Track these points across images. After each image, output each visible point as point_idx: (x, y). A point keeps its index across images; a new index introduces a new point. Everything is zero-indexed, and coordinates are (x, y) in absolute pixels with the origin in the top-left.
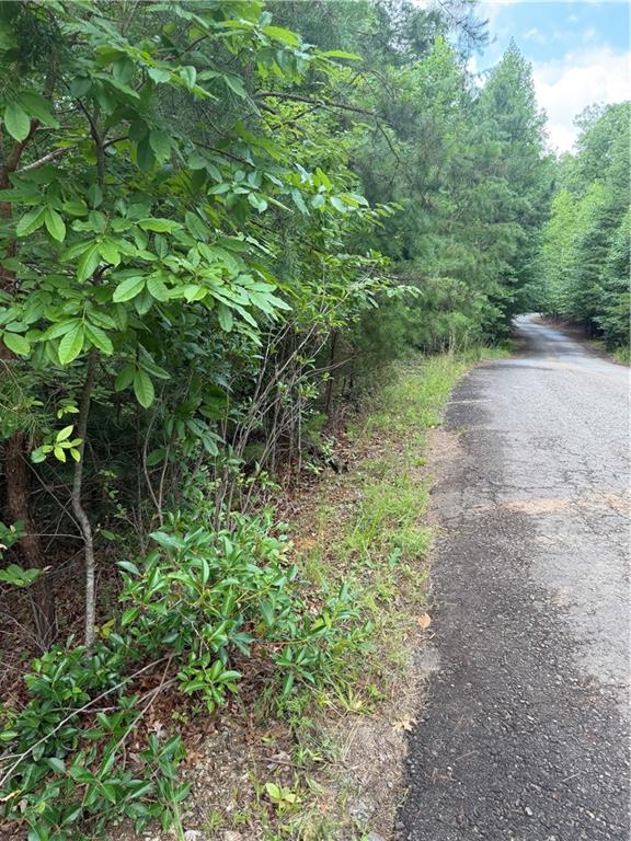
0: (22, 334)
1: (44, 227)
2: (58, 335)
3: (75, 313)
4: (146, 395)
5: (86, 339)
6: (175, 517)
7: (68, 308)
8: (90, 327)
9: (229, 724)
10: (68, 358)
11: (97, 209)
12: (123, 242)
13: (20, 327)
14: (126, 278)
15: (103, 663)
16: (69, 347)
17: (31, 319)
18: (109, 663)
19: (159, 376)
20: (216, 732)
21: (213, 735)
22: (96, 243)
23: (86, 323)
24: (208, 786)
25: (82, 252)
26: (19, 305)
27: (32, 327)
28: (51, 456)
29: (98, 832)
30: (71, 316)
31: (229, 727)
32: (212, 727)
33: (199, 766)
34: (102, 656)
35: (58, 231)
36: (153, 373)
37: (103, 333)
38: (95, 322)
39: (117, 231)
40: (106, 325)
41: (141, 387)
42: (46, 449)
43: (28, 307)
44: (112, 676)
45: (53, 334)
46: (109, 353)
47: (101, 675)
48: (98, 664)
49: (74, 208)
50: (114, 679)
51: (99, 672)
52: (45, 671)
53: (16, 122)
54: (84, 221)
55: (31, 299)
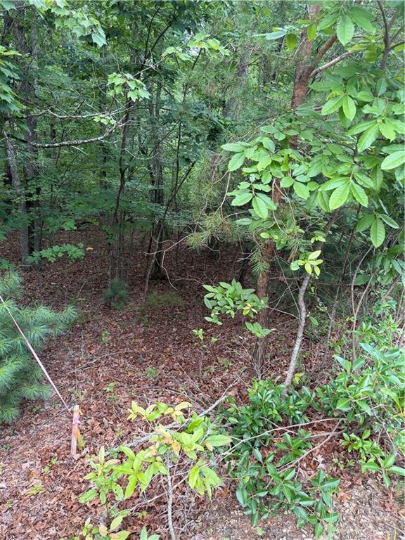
0: (306, 184)
1: (341, 109)
2: (332, 188)
3: (346, 174)
4: (379, 234)
5: (351, 193)
6: (367, 327)
7: (342, 169)
8: (355, 185)
9: (373, 486)
10: (335, 205)
11: (380, 97)
13: (305, 179)
14: (393, 151)
15: (295, 402)
16: (337, 197)
17: (313, 173)
18: (298, 403)
19: (391, 225)
20: (362, 486)
21: (359, 487)
22: (376, 123)
23: (352, 181)
24: (351, 523)
25: (364, 129)
26: (307, 163)
27: (313, 179)
28: (302, 268)
29: (273, 509)
30: (342, 176)
31: (373, 488)
32: (359, 482)
33: (346, 505)
34: (295, 397)
35: (351, 112)
36: (387, 223)
37: (363, 191)
38: (358, 182)
40: (366, 185)
41: (376, 232)
42: (300, 263)
43: (312, 166)
44: (298, 412)
45: (328, 186)
46: (366, 206)
47: (292, 409)
48: (291, 402)
49: (363, 96)
50: (299, 415)
51: (291, 407)
52: (260, 391)
53: (344, 32)
54: (371, 106)
55: (315, 160)
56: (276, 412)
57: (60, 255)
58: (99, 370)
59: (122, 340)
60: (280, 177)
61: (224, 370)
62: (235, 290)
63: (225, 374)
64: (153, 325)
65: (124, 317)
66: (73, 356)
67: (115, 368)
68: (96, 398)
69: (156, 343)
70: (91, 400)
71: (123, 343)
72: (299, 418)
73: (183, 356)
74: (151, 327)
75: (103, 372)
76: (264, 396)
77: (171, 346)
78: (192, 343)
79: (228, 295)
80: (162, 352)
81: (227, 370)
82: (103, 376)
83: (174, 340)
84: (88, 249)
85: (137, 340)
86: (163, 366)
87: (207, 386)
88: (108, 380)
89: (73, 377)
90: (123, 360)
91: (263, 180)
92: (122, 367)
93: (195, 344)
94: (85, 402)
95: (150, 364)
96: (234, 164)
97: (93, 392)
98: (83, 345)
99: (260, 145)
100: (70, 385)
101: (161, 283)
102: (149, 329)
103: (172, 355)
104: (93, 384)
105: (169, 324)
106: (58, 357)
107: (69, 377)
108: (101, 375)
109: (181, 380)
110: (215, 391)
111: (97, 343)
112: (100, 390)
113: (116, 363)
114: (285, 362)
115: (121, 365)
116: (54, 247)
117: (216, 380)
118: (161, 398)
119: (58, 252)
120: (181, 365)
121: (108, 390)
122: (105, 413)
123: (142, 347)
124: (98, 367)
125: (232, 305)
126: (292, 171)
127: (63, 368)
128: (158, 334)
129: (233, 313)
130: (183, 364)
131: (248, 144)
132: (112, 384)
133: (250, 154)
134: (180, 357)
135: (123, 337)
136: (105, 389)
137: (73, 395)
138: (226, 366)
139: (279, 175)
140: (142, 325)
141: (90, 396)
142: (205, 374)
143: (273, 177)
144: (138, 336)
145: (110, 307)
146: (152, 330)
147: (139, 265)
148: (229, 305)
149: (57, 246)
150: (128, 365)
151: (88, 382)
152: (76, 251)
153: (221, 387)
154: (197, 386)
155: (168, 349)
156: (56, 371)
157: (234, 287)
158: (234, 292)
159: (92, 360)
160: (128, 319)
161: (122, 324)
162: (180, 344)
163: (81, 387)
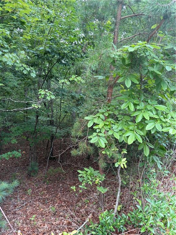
1: (128, 107)
2: (128, 135)
3: (133, 129)
4: (147, 151)
5: (135, 137)
7: (131, 128)
8: (136, 134)
10: (130, 143)
12: (150, 112)
13: (117, 131)
14: (149, 123)
16: (131, 139)
17: (120, 128)
18: (121, 222)
19: (151, 147)
22: (142, 112)
25: (138, 114)
26: (117, 124)
27: (120, 130)
28: (120, 165)
30: (131, 130)
34: (119, 218)
35: (132, 108)
36: (149, 146)
37: (140, 136)
38: (138, 133)
39: (149, 109)
40: (141, 134)
41: (146, 150)
42: (119, 163)
43: (119, 125)
46: (141, 142)
47: (119, 225)
48: (118, 221)
49: (136, 102)
50: (122, 227)
51: (118, 224)
52: (104, 217)
53: (128, 83)
54: (139, 105)
55: (120, 122)
56: (112, 227)
57: (11, 156)
58: (27, 209)
59: (37, 192)
60: (108, 130)
61: (86, 204)
62: (91, 171)
63: (86, 207)
64: (51, 183)
65: (37, 180)
66: (14, 202)
67: (34, 207)
68: (27, 224)
69: (53, 193)
70: (24, 225)
71: (37, 193)
72: (122, 229)
73: (66, 198)
74: (50, 184)
75: (29, 210)
76: (106, 220)
77: (60, 194)
78: (69, 191)
79: (88, 175)
80: (56, 197)
81: (87, 205)
82: (29, 212)
83: (61, 190)
84: (23, 152)
85: (44, 192)
86: (57, 204)
87: (78, 214)
88: (32, 214)
89: (15, 213)
90: (38, 203)
91: (102, 132)
92: (38, 206)
93: (71, 192)
94: (22, 227)
95: (51, 203)
96: (90, 125)
97: (25, 221)
98: (19, 196)
99: (99, 117)
100: (14, 218)
101: (53, 161)
102: (49, 186)
103: (61, 198)
104: (25, 216)
105: (58, 182)
106: (7, 203)
107: (13, 214)
108: (28, 211)
109: (66, 211)
110: (83, 216)
111: (25, 194)
112: (28, 220)
113: (35, 204)
114: (112, 198)
115: (37, 205)
116: (8, 153)
117: (83, 211)
118: (58, 221)
119: (10, 155)
120: (65, 203)
121: (32, 219)
122: (31, 232)
123: (46, 195)
124: (27, 207)
125: (90, 179)
126: (112, 127)
127: (10, 209)
128: (53, 188)
129: (91, 183)
130: (66, 202)
131: (94, 117)
132: (34, 216)
133: (96, 121)
134: (64, 199)
135: (37, 190)
136: (30, 219)
137: (15, 223)
138: (86, 202)
139: (107, 129)
140: (45, 184)
141: (23, 223)
142: (77, 207)
143: (105, 130)
144: (44, 190)
145: (30, 176)
146: (50, 186)
147: (42, 153)
148: (89, 179)
149: (10, 152)
150: (41, 205)
151: (22, 216)
152: (18, 154)
153: (85, 213)
154: (74, 214)
155: (59, 195)
156: (6, 211)
157: (90, 170)
158: (91, 172)
159: (23, 204)
160: (39, 181)
161: (36, 184)
162: (64, 192)
163: (19, 219)
